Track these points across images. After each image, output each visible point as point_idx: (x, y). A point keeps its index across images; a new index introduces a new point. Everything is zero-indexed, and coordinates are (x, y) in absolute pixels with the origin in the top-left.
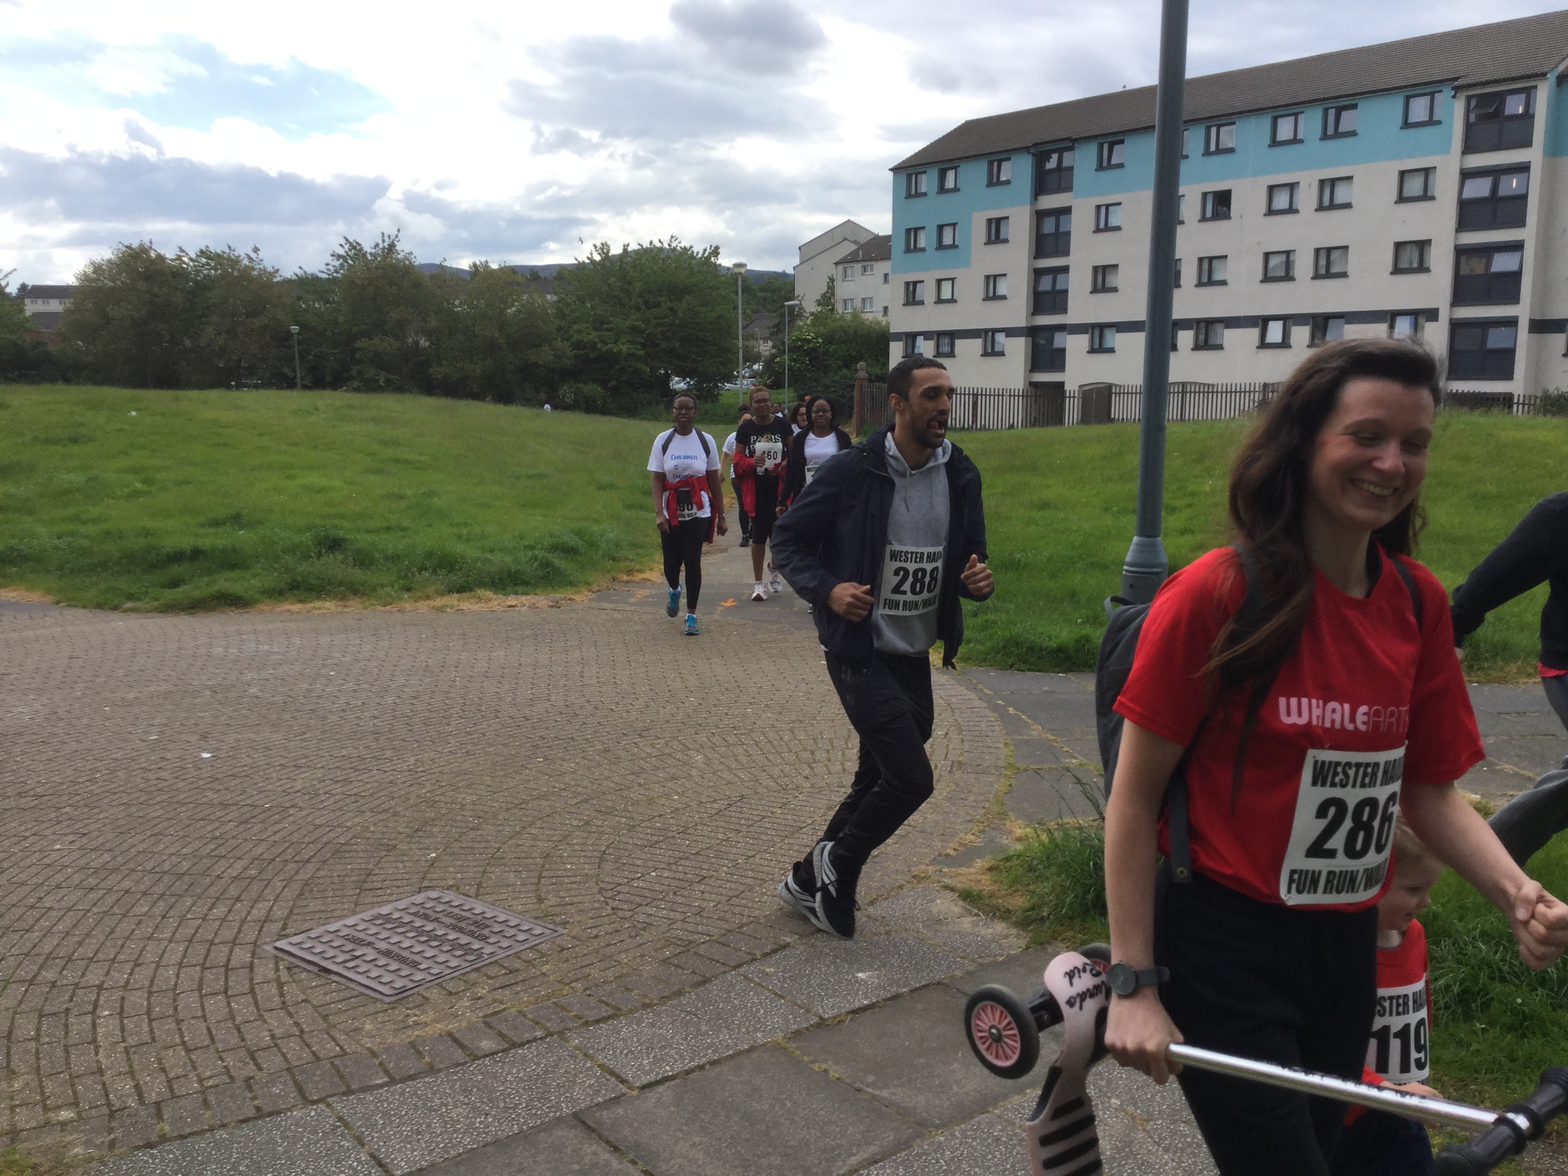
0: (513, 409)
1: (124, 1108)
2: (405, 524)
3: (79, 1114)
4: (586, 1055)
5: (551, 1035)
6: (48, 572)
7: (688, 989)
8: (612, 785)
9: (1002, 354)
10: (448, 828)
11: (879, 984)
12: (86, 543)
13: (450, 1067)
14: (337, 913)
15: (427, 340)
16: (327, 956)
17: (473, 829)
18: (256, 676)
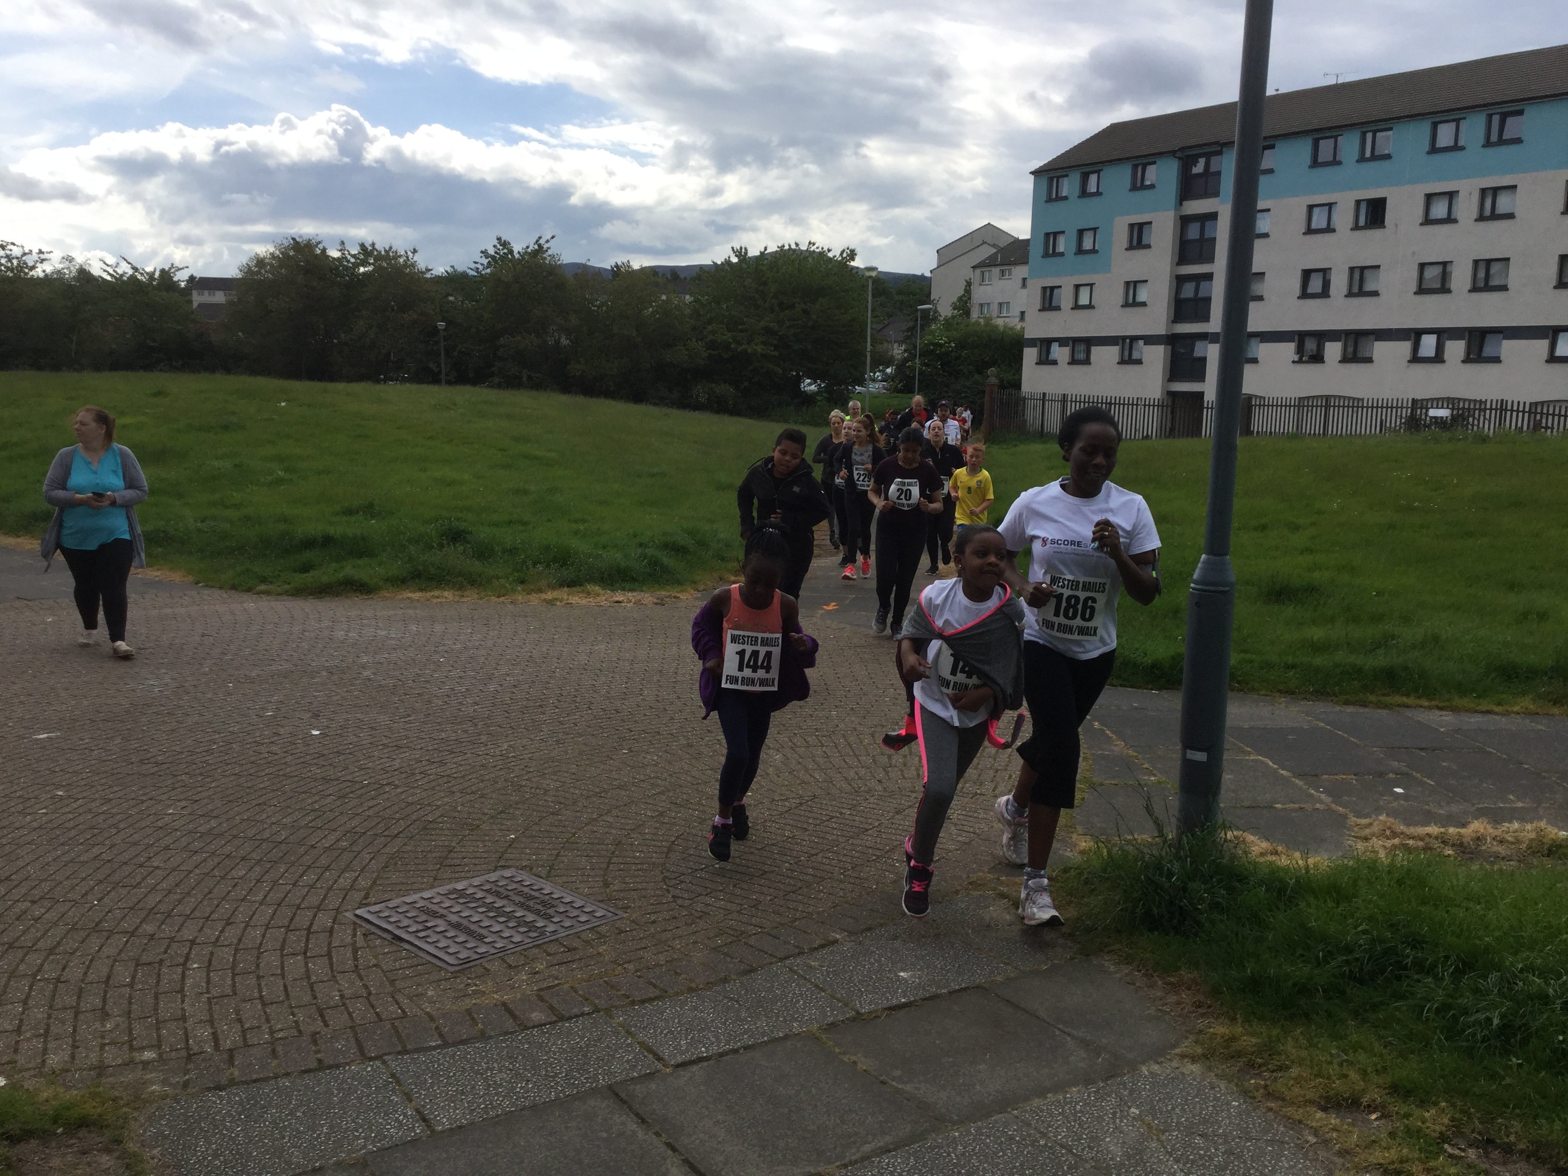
0: (642, 408)
1: (201, 1053)
2: (526, 518)
3: (160, 1055)
4: (629, 1033)
5: (598, 1011)
6: (191, 553)
7: (734, 977)
8: (690, 779)
9: (1139, 362)
10: (530, 812)
11: (920, 983)
12: (227, 527)
13: (500, 1035)
14: (416, 886)
15: (567, 339)
16: (402, 925)
17: (553, 814)
18: (371, 660)
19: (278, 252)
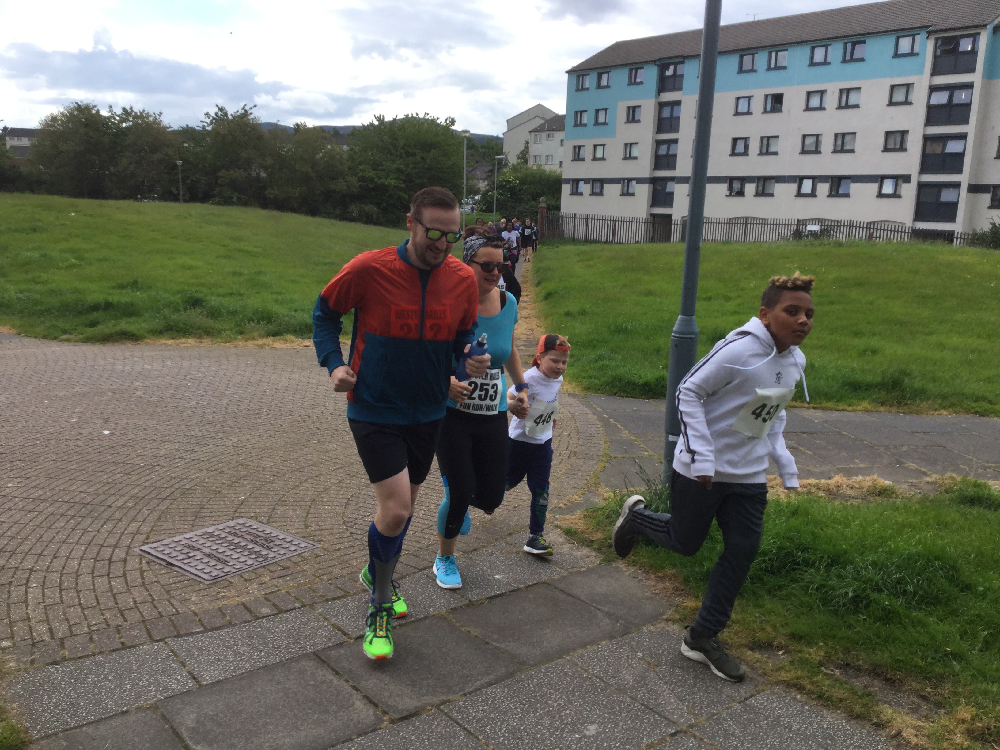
0: (317, 219)
1: (41, 641)
2: (242, 292)
3: (14, 644)
4: (326, 619)
5: (305, 606)
6: (13, 314)
9: (633, 195)
10: (254, 482)
11: (508, 582)
12: (38, 296)
13: (241, 623)
14: (181, 531)
15: (265, 173)
16: (172, 556)
17: (269, 483)
18: (141, 384)
19: (66, 112)
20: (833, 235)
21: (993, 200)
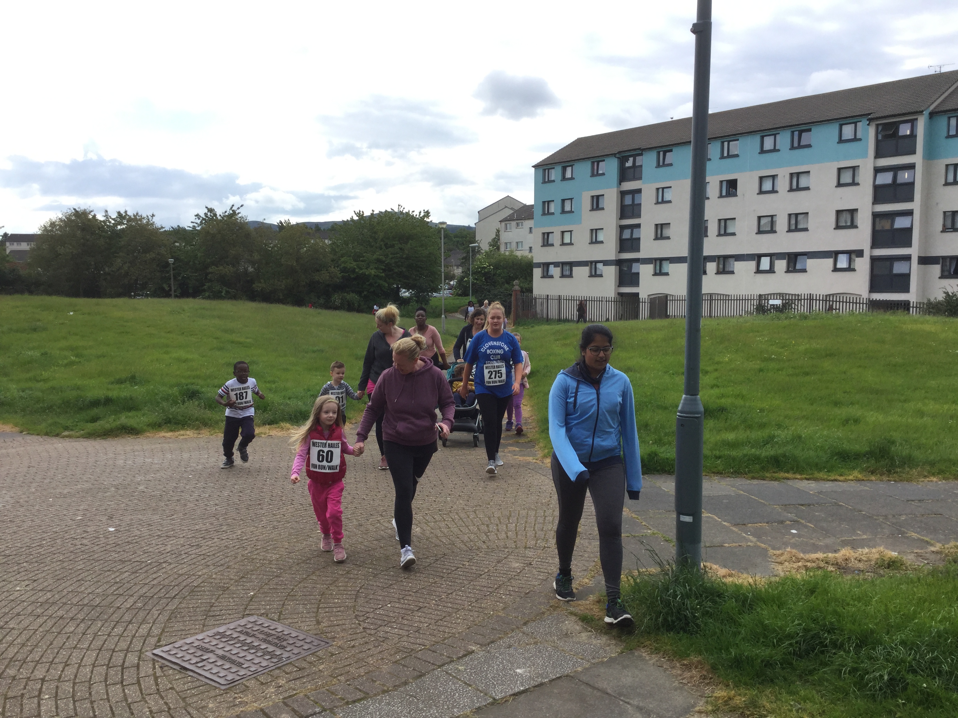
0: (304, 309)
5: (324, 710)
6: (16, 412)
7: (411, 681)
8: (363, 547)
9: (601, 276)
10: (261, 576)
11: (530, 677)
12: (40, 394)
14: (192, 631)
15: (252, 267)
16: (185, 659)
17: (277, 576)
18: (143, 478)
19: (64, 218)
20: (794, 309)
21: (943, 271)
